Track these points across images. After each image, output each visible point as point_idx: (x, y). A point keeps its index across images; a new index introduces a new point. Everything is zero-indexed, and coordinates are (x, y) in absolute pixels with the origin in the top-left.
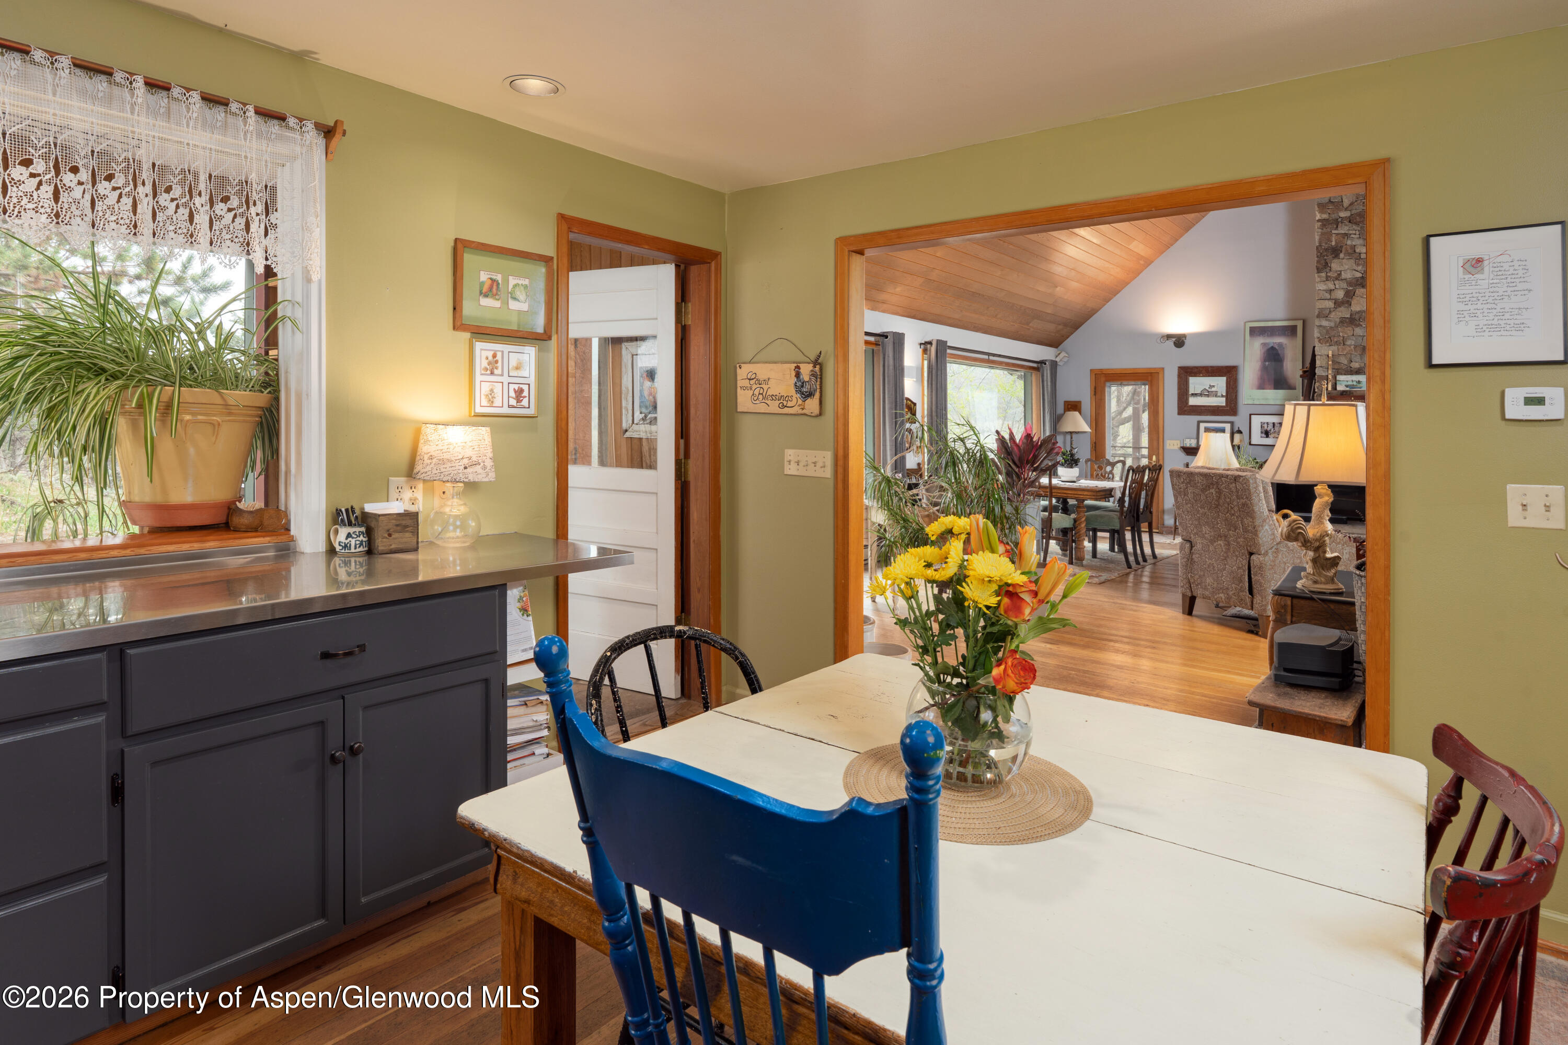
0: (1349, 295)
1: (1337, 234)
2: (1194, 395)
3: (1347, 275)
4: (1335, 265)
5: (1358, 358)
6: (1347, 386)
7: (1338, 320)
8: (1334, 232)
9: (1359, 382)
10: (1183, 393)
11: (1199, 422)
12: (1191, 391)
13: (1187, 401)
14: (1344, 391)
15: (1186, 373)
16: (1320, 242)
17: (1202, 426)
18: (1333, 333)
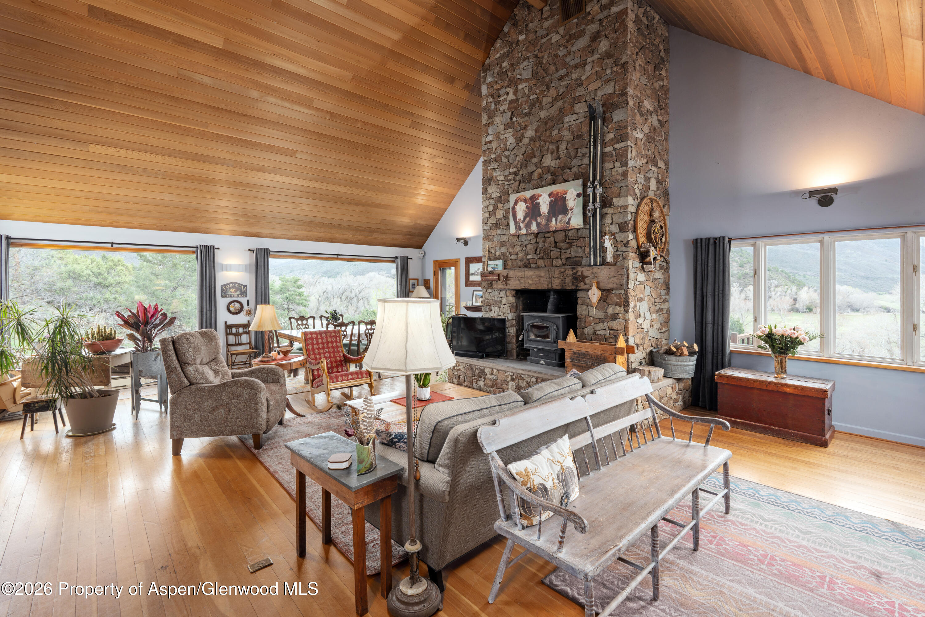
0: (495, 208)
1: (490, 169)
2: (472, 274)
3: (494, 196)
4: (489, 190)
5: (498, 250)
6: (492, 268)
7: (491, 225)
8: (489, 168)
9: (497, 265)
10: (467, 274)
11: (474, 291)
12: (471, 272)
13: (469, 277)
14: (490, 271)
15: (469, 261)
16: (483, 175)
17: (475, 293)
18: (489, 234)
